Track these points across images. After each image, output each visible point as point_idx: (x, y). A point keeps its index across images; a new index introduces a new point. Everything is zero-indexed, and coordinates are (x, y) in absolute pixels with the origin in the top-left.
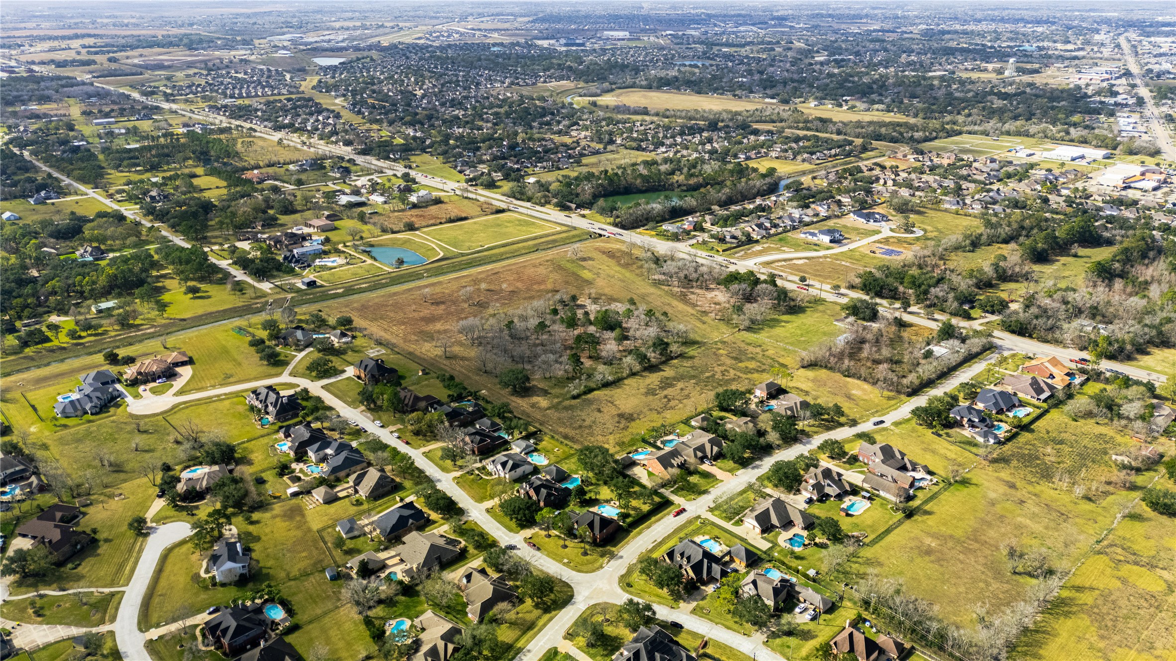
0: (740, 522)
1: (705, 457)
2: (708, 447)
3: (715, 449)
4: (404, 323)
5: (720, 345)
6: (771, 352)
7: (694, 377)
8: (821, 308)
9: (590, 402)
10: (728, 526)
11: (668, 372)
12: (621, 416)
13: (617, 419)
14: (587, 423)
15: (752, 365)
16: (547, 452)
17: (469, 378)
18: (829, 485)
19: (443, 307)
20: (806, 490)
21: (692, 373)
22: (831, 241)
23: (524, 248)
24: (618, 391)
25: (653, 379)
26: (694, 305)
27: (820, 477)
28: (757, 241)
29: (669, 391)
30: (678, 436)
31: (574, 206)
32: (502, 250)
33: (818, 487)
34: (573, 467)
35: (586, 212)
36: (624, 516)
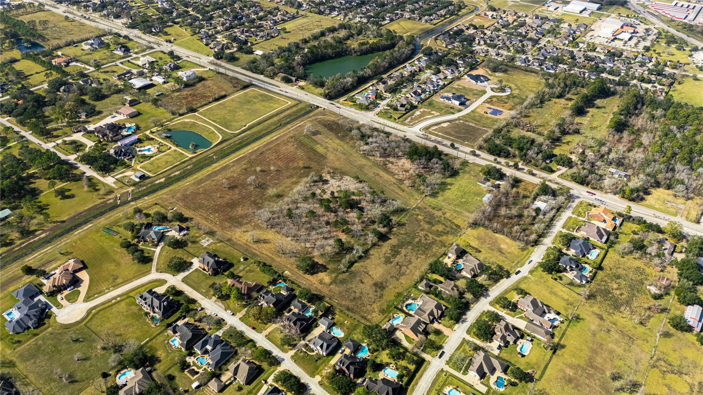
0: (467, 371)
1: (434, 318)
2: (435, 311)
3: (440, 312)
4: (216, 211)
5: (417, 212)
6: (448, 215)
7: (409, 243)
8: (467, 169)
9: (354, 275)
10: (459, 375)
11: (393, 241)
12: (376, 284)
13: (374, 288)
14: (358, 295)
15: (440, 228)
16: (341, 325)
17: (273, 260)
18: (509, 335)
19: (237, 191)
20: (497, 340)
21: (408, 239)
22: (460, 104)
23: (272, 124)
24: (368, 261)
25: (386, 247)
26: (392, 174)
27: (503, 330)
28: (416, 107)
29: (398, 259)
30: (413, 299)
31: (294, 79)
32: (259, 128)
33: (503, 338)
34: (360, 337)
35: (302, 83)
36: (400, 377)
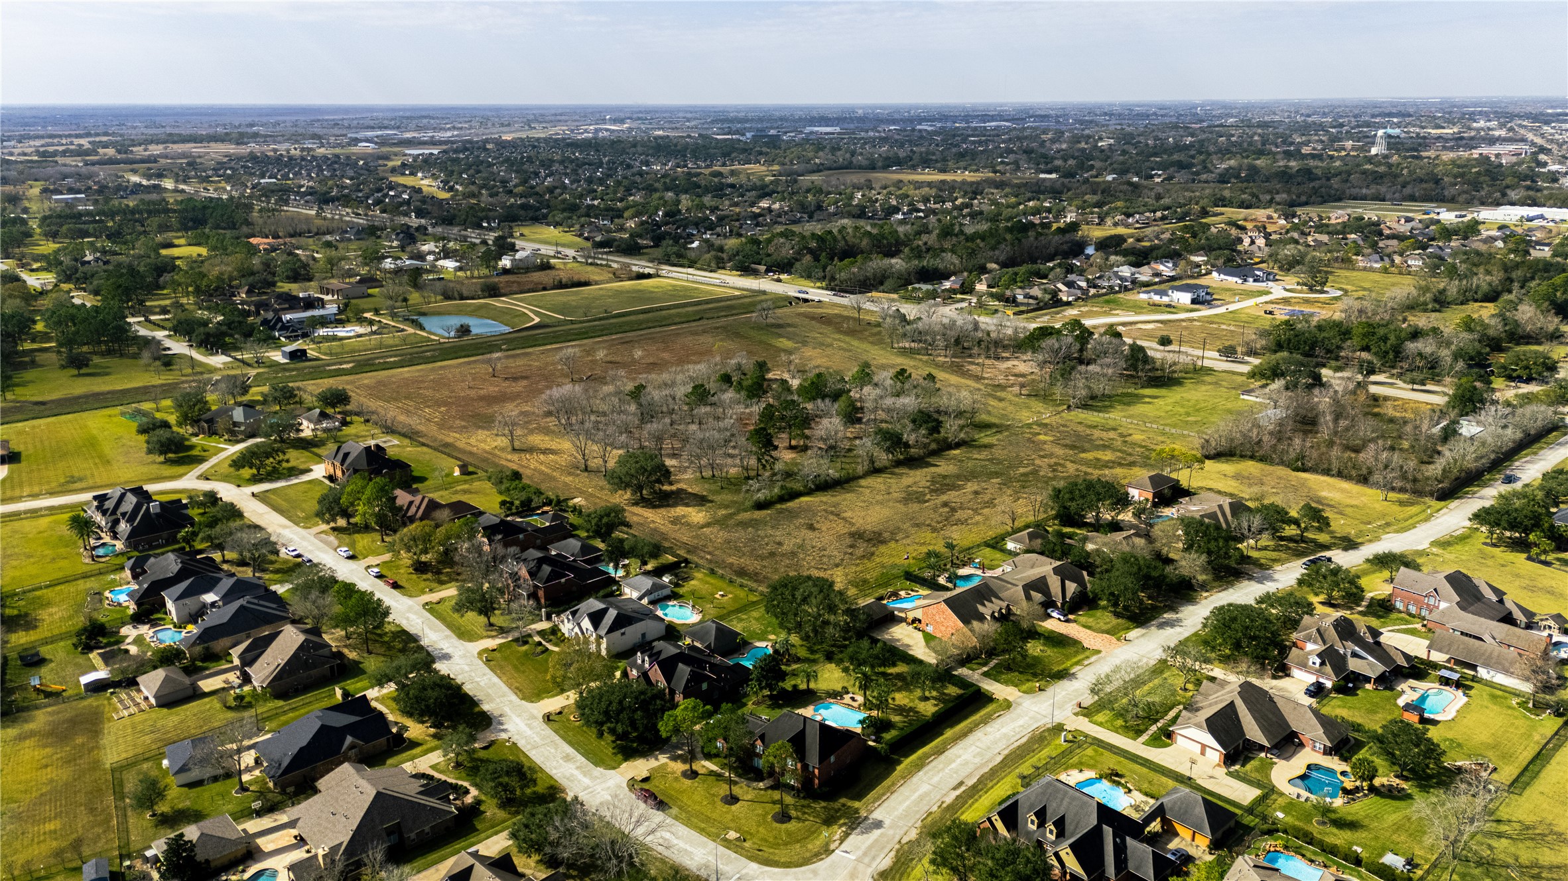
0: (1166, 736)
1: (1049, 604)
2: (1054, 583)
3: (1072, 587)
4: (445, 404)
5: (1036, 429)
6: (1138, 437)
7: (997, 474)
8: (1208, 379)
9: (792, 515)
10: (1136, 746)
11: (944, 467)
12: (858, 536)
13: (848, 541)
14: (786, 548)
15: (1107, 456)
16: (698, 600)
17: (553, 479)
18: (1354, 655)
19: (525, 383)
20: (1303, 666)
21: (993, 468)
22: (1194, 301)
24: (848, 496)
25: (917, 478)
26: (978, 378)
27: (1332, 634)
28: (1068, 304)
29: (951, 496)
30: (983, 567)
31: (762, 268)
33: (1330, 657)
34: (756, 626)
35: (784, 277)
36: (878, 726)
